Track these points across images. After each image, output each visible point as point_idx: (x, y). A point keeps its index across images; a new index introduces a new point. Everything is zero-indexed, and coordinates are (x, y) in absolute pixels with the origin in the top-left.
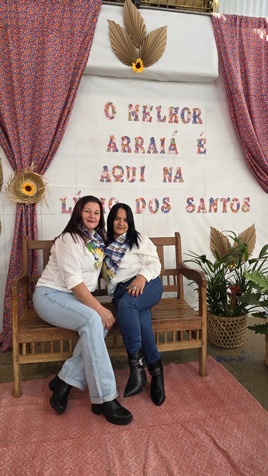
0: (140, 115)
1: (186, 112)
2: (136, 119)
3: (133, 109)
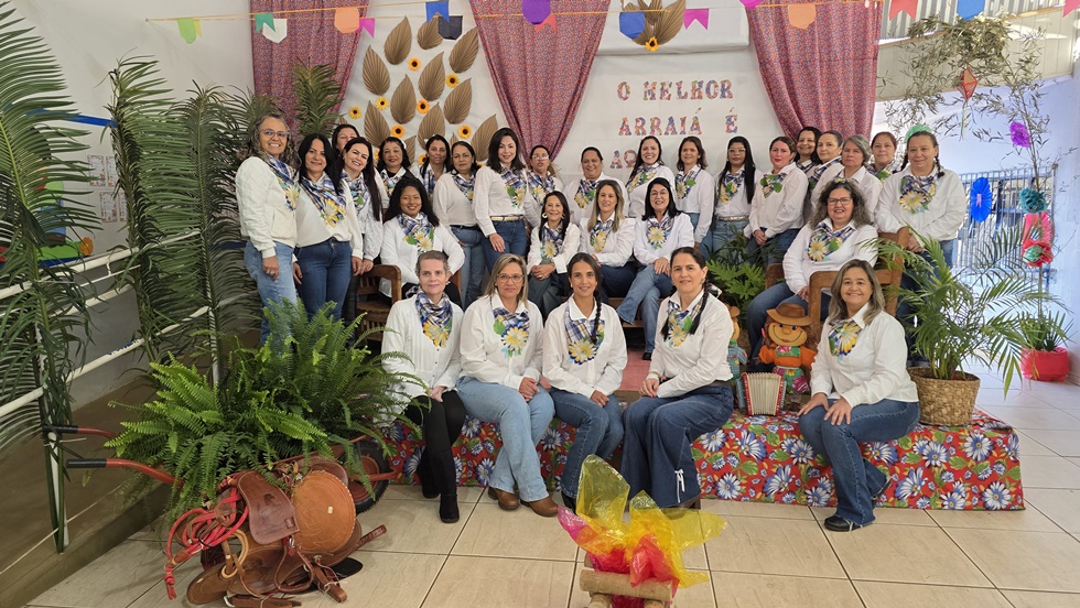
0: (658, 93)
1: (712, 86)
2: (653, 97)
3: (650, 87)
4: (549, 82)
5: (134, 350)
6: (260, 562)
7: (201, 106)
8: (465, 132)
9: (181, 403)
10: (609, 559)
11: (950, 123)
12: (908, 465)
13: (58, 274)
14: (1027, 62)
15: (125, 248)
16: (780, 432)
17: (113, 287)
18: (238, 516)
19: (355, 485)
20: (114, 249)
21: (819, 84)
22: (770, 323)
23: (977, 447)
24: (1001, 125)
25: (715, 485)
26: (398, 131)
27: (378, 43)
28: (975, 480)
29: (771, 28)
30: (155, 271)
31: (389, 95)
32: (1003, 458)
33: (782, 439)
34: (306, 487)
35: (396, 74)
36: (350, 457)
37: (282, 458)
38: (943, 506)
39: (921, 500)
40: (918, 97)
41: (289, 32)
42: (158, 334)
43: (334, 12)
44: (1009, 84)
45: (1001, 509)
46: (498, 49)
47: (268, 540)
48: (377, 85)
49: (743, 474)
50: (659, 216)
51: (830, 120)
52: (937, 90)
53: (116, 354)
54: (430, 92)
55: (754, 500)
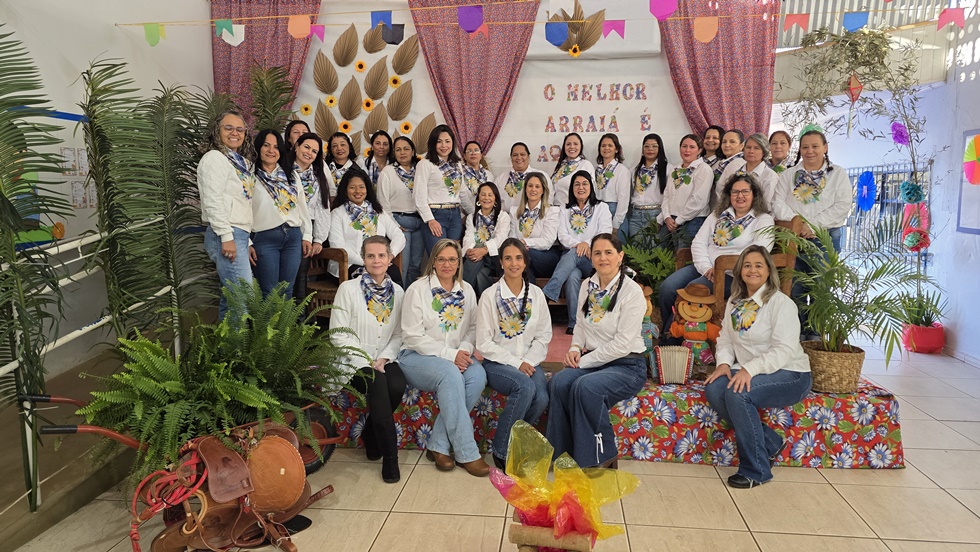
0: (580, 94)
1: (628, 88)
2: (575, 98)
3: (572, 89)
4: (482, 84)
5: (103, 326)
6: (218, 519)
7: (165, 104)
8: (406, 128)
9: (147, 374)
10: (534, 515)
11: (839, 123)
12: (802, 429)
13: (33, 257)
14: (906, 70)
15: (95, 233)
16: (689, 399)
17: (83, 268)
18: (198, 478)
19: (305, 449)
20: (85, 233)
21: (723, 87)
22: (680, 301)
23: (863, 412)
24: (884, 125)
25: (630, 447)
26: (346, 127)
27: (327, 47)
28: (860, 442)
29: (681, 38)
30: (123, 253)
31: (337, 94)
32: (885, 422)
33: (690, 405)
34: (260, 451)
35: (344, 75)
36: (300, 423)
37: (238, 424)
38: (833, 465)
39: (814, 460)
40: (810, 100)
41: (246, 37)
42: (125, 311)
43: (287, 19)
44: (890, 89)
45: (884, 468)
46: (436, 54)
47: (226, 499)
48: (327, 84)
49: (655, 437)
50: (581, 204)
51: (733, 120)
52: (827, 94)
53: (86, 329)
54: (375, 91)
55: (666, 460)
